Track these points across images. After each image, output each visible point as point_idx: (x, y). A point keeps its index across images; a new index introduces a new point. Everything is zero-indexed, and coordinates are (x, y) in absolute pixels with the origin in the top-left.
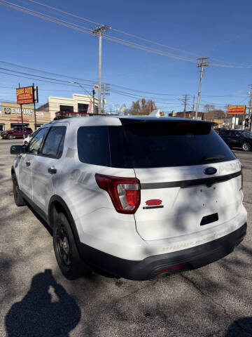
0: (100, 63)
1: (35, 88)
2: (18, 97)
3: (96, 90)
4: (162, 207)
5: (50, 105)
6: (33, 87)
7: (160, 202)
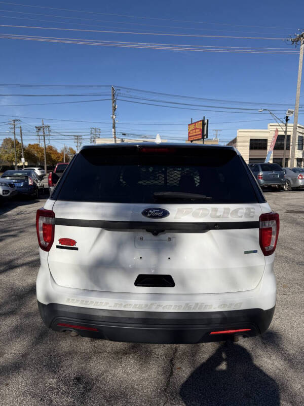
0: (299, 80)
1: (206, 121)
2: (189, 133)
3: (290, 116)
4: (77, 249)
5: (238, 139)
6: (203, 121)
7: (74, 242)
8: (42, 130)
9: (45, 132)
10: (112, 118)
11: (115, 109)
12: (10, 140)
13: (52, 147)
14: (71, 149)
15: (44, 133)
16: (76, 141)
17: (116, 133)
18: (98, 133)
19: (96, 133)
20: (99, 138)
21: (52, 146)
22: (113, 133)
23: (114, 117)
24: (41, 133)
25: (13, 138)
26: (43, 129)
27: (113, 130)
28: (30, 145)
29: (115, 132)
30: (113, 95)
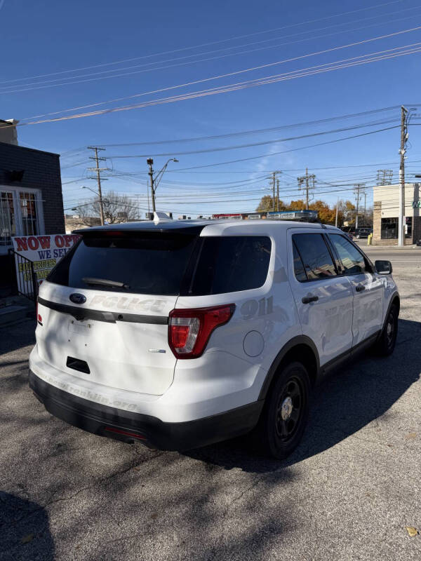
8: (305, 182)
9: (309, 184)
10: (400, 153)
11: (405, 140)
12: (269, 197)
13: (321, 202)
14: (348, 204)
15: (308, 186)
16: (356, 191)
17: (405, 176)
18: (388, 177)
19: (386, 178)
20: (390, 184)
21: (322, 200)
22: (401, 176)
23: (403, 152)
24: (304, 186)
25: (272, 195)
26: (307, 180)
27: (400, 172)
28: (292, 202)
29: (403, 175)
30: (404, 120)
